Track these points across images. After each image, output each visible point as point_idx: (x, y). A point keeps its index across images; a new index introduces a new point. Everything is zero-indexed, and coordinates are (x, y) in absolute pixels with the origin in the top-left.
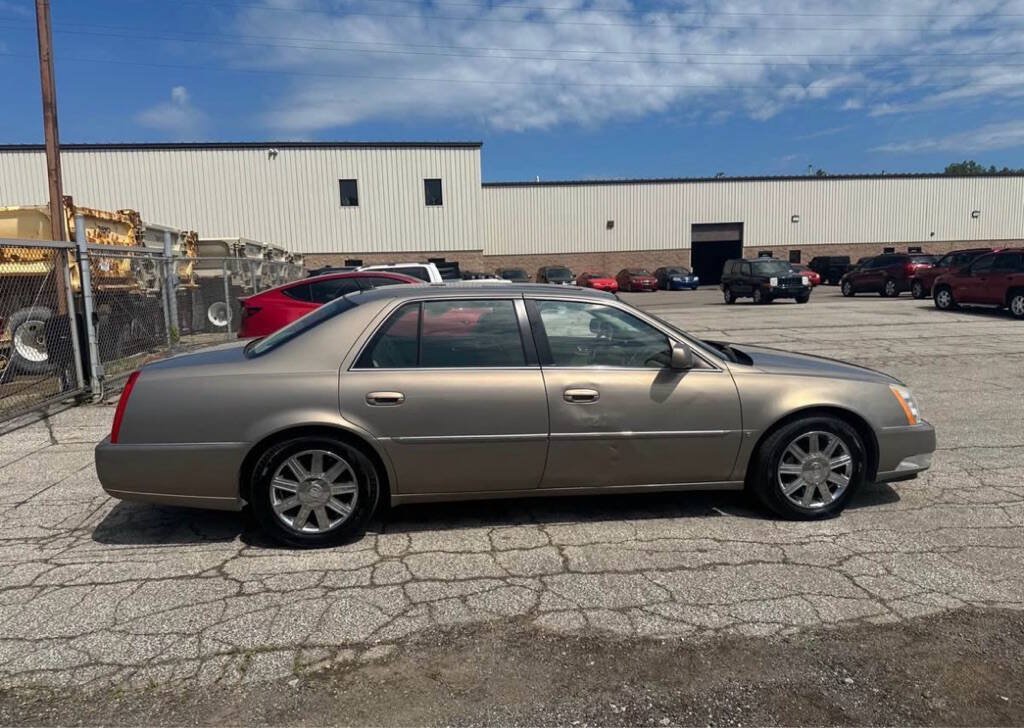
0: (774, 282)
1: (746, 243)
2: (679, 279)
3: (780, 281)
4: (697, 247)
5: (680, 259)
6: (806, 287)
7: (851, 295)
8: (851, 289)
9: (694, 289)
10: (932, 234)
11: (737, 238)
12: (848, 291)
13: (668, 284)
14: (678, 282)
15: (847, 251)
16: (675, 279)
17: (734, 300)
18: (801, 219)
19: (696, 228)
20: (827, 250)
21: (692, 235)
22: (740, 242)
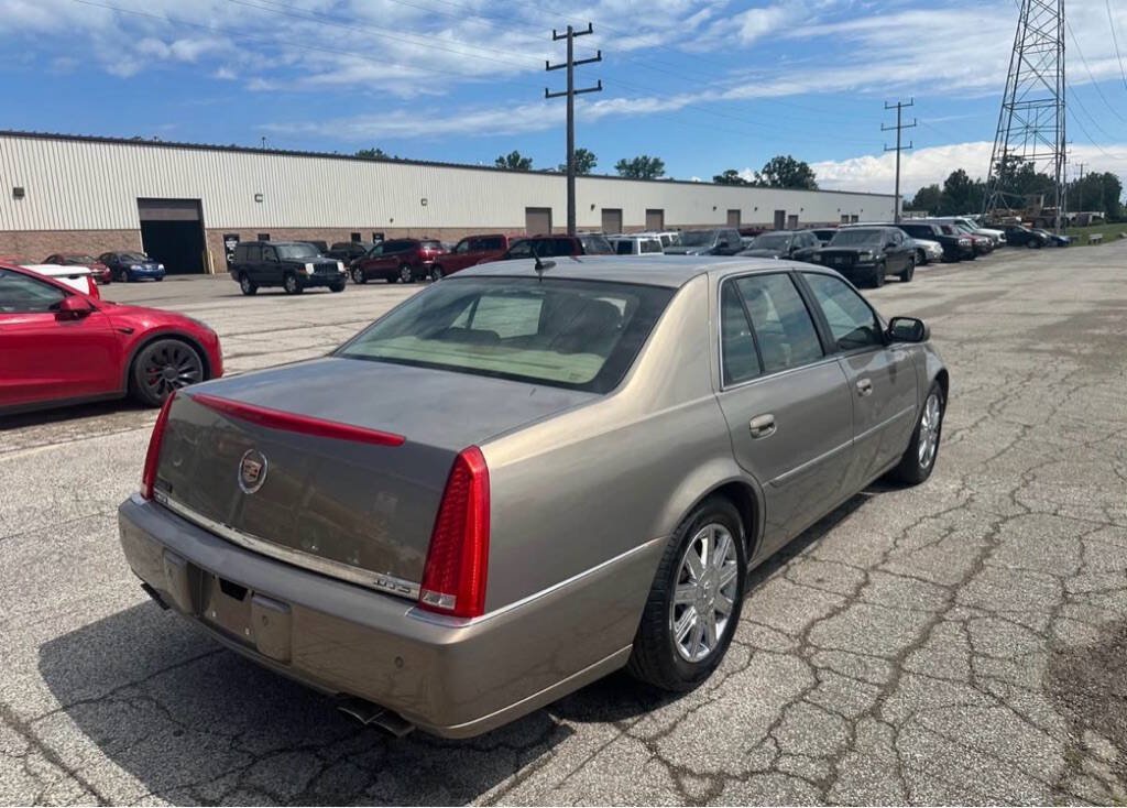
0: (310, 269)
1: (208, 223)
2: (139, 268)
3: (317, 267)
4: (146, 226)
5: (127, 241)
6: (343, 274)
7: (363, 282)
8: (363, 275)
9: (159, 279)
10: (391, 220)
11: (196, 218)
12: (359, 278)
13: (124, 273)
14: (138, 271)
15: (317, 236)
16: (134, 267)
17: (256, 289)
18: (265, 199)
19: (143, 203)
20: (296, 234)
21: (140, 213)
22: (199, 224)
